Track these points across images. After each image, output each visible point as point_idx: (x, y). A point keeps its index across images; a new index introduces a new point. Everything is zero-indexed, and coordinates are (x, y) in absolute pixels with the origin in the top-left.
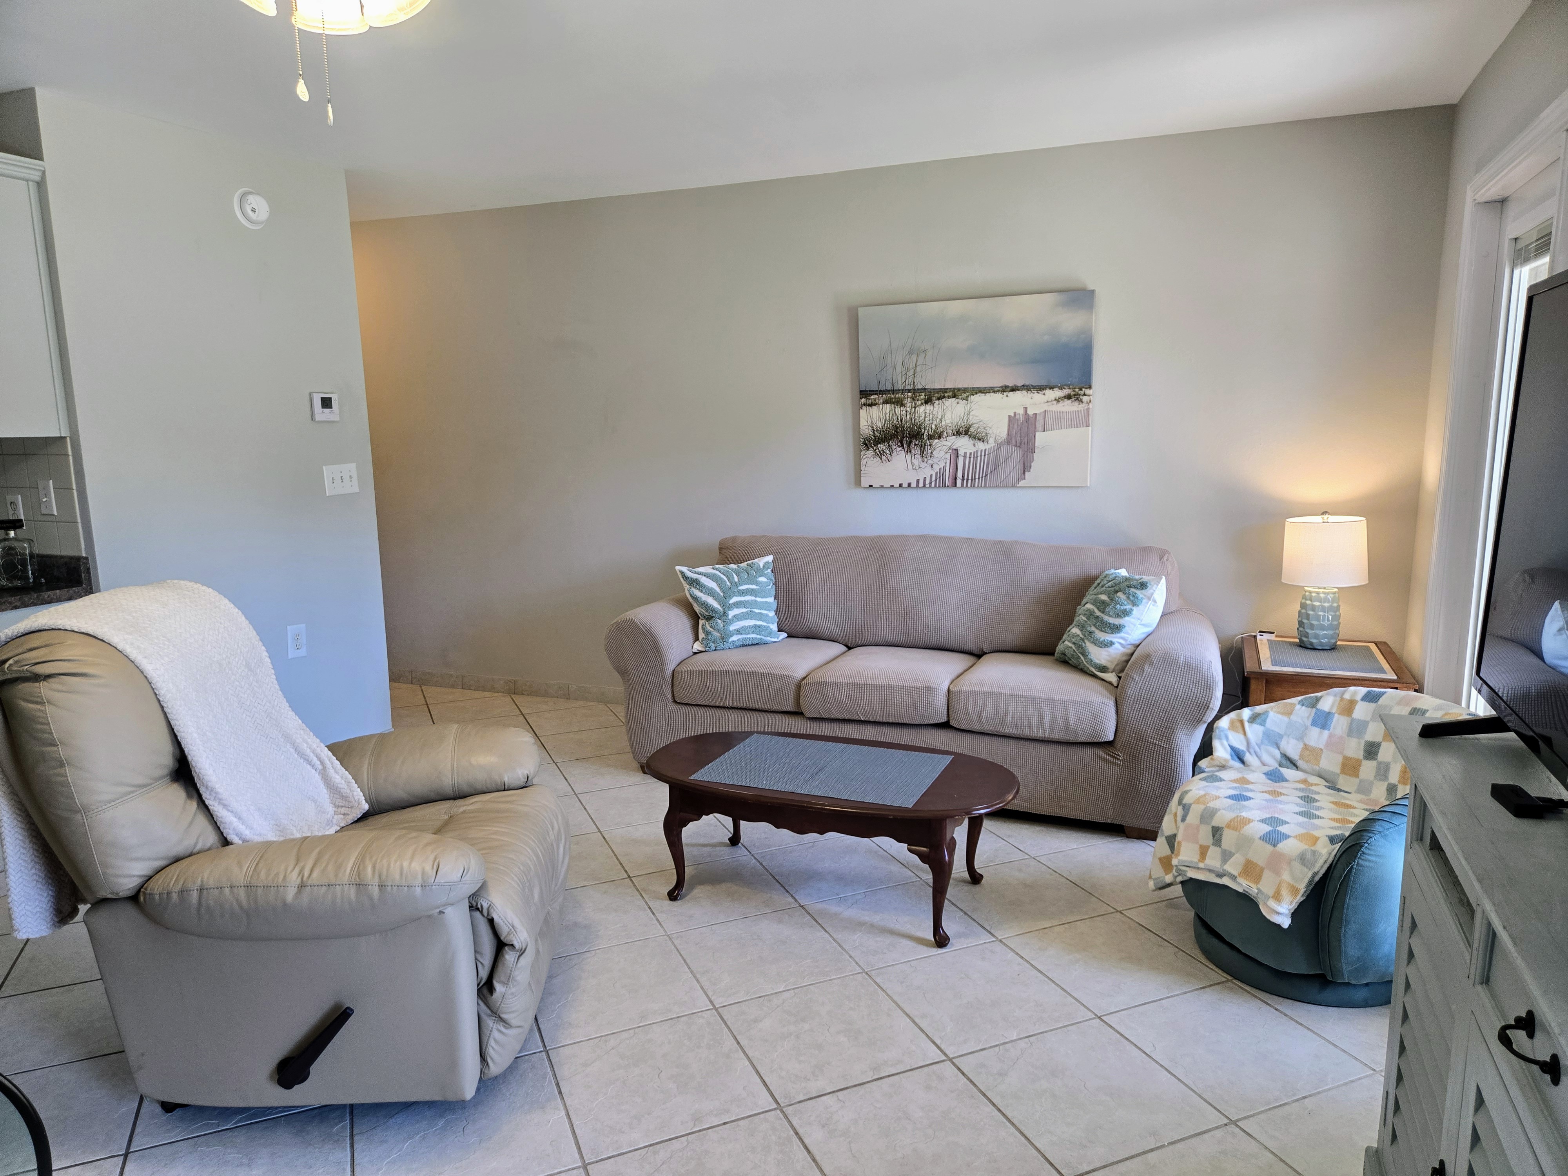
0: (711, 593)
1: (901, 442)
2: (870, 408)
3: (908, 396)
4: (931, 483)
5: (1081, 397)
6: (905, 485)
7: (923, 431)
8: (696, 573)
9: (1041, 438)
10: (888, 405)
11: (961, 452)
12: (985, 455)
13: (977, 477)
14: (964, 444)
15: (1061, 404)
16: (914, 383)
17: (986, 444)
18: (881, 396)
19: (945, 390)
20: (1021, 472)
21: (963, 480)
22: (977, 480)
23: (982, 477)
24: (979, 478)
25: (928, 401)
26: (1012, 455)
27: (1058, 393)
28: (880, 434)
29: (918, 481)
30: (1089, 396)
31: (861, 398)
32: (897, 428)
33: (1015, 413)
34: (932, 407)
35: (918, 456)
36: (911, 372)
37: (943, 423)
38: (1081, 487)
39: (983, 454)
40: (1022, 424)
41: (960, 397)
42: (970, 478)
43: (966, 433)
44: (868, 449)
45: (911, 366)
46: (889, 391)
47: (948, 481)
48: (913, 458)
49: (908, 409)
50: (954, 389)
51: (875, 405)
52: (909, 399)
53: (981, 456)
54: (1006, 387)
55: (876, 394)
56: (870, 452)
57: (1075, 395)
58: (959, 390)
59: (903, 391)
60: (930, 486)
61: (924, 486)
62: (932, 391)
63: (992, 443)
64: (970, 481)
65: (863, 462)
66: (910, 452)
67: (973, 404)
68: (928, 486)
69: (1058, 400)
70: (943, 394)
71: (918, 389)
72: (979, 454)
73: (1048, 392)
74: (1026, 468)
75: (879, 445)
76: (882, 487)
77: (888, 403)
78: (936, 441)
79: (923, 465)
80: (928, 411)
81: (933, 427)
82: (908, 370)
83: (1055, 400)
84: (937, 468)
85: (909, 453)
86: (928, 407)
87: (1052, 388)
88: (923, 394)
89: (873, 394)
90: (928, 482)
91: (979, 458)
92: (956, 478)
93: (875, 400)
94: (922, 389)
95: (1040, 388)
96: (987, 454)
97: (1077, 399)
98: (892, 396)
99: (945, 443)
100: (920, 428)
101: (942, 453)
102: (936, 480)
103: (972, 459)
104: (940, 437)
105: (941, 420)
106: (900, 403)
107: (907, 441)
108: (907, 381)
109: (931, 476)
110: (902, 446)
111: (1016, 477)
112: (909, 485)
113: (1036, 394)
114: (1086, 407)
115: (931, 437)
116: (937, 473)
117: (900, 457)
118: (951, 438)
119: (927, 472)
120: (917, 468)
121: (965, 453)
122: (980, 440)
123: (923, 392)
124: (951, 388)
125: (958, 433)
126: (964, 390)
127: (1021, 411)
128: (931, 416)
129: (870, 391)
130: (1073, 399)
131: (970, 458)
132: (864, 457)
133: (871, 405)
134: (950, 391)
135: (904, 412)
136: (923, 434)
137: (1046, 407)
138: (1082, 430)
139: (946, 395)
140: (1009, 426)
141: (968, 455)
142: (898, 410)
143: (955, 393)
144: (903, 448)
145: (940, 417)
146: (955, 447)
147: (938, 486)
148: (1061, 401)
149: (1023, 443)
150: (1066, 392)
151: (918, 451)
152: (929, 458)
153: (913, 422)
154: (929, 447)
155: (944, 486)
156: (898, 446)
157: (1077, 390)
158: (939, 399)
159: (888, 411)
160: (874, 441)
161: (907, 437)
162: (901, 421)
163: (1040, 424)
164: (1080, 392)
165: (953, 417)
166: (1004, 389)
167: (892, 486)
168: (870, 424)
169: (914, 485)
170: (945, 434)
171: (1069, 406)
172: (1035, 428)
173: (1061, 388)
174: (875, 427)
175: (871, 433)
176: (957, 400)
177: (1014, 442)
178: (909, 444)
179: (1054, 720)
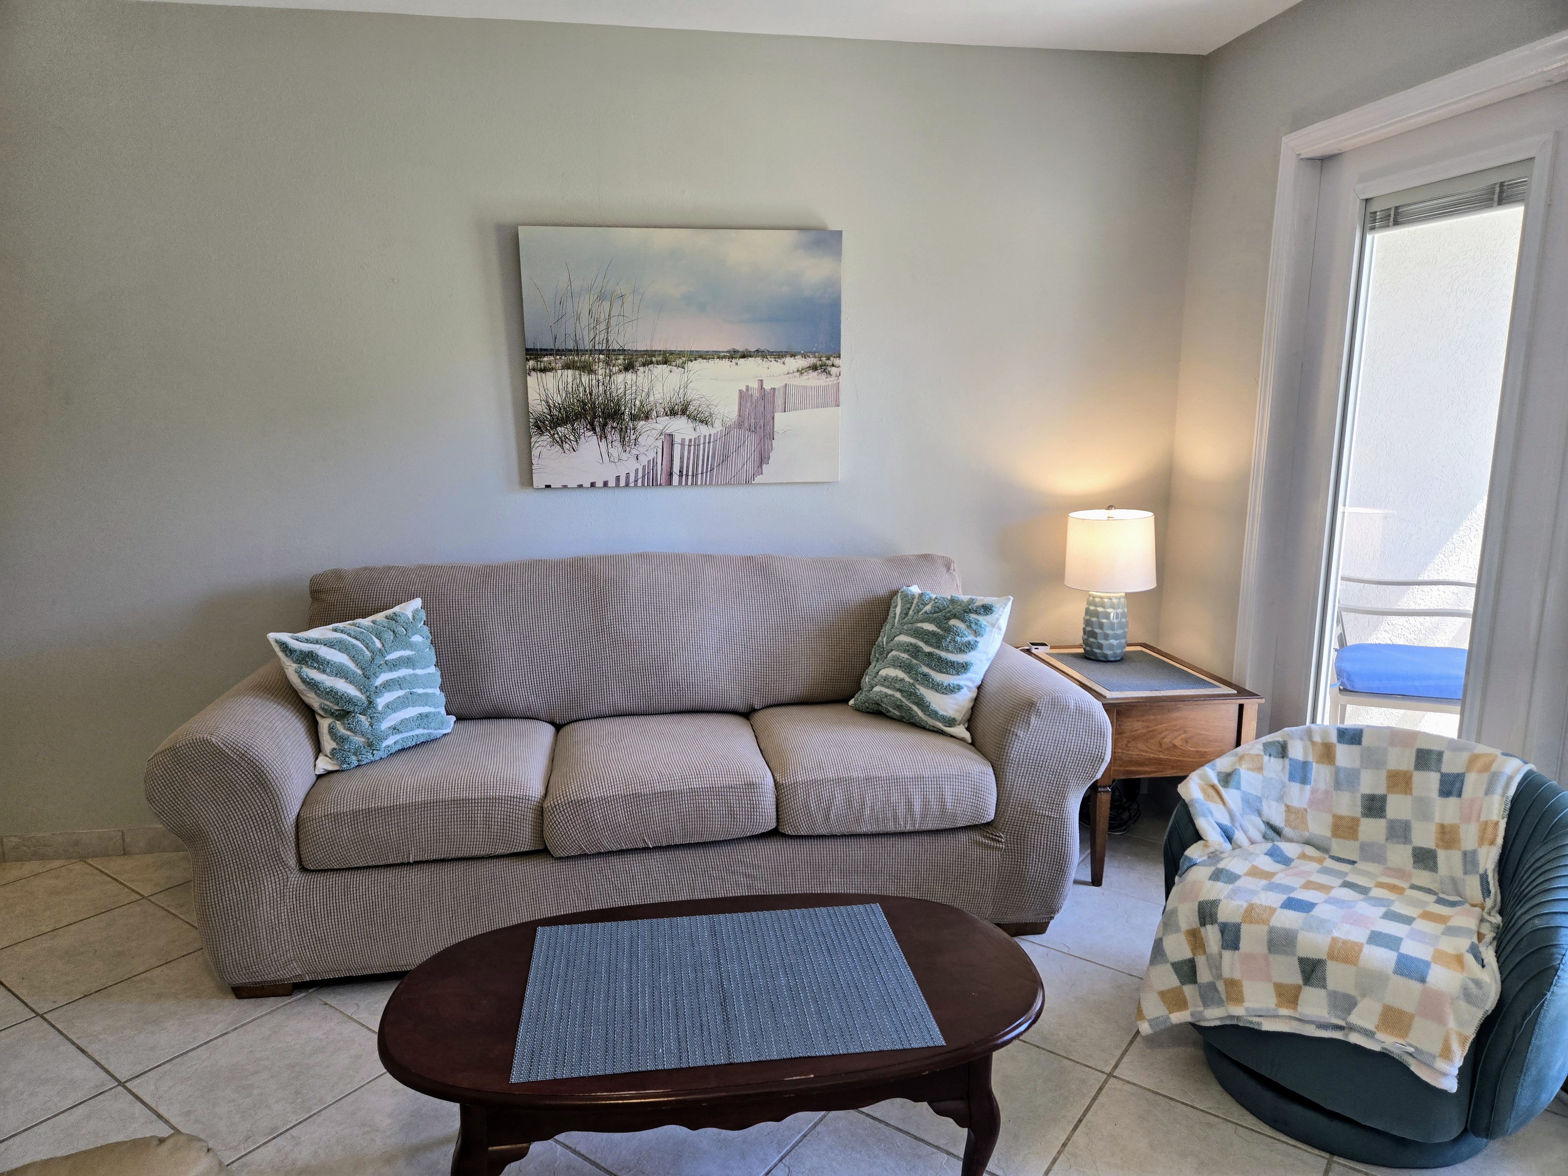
0: (340, 672)
1: (592, 424)
2: (544, 375)
3: (599, 358)
4: (636, 481)
5: (829, 368)
6: (599, 484)
7: (623, 408)
8: (307, 641)
9: (781, 420)
10: (570, 372)
11: (677, 439)
12: (709, 443)
13: (700, 472)
14: (681, 428)
15: (805, 376)
16: (607, 341)
17: (710, 427)
18: (558, 357)
19: (652, 353)
20: (756, 465)
21: (681, 476)
22: (700, 476)
23: (707, 472)
24: (702, 473)
25: (629, 367)
26: (744, 442)
27: (801, 362)
28: (560, 412)
29: (618, 478)
30: (839, 367)
31: (527, 360)
32: (585, 404)
33: (747, 387)
34: (634, 377)
35: (617, 444)
36: (603, 326)
37: (651, 399)
38: (828, 482)
39: (707, 441)
40: (757, 401)
41: (674, 364)
42: (690, 473)
43: (683, 412)
44: (542, 434)
45: (602, 317)
46: (570, 350)
47: (661, 477)
48: (610, 446)
49: (600, 377)
50: (665, 352)
51: (551, 370)
52: (601, 364)
53: (704, 443)
54: (735, 352)
55: (551, 355)
56: (546, 438)
57: (821, 366)
58: (672, 353)
59: (592, 352)
60: (636, 485)
61: (627, 485)
62: (635, 354)
63: (717, 428)
64: (690, 477)
65: (535, 452)
66: (605, 437)
67: (692, 373)
68: (632, 485)
69: (801, 372)
70: (650, 358)
71: (614, 350)
72: (702, 442)
73: (788, 360)
74: (763, 459)
75: (559, 428)
76: (565, 487)
77: (569, 368)
78: (642, 423)
79: (624, 456)
80: (629, 382)
81: (638, 403)
82: (598, 322)
83: (798, 371)
84: (644, 460)
85: (604, 440)
86: (630, 376)
87: (793, 355)
88: (622, 357)
89: (547, 355)
90: (632, 479)
91: (702, 446)
92: (671, 474)
93: (550, 364)
94: (619, 350)
95: (779, 355)
96: (712, 440)
97: (824, 371)
98: (576, 358)
99: (654, 426)
100: (618, 404)
101: (651, 440)
102: (643, 476)
103: (692, 447)
104: (647, 418)
105: (648, 395)
106: (588, 368)
107: (600, 422)
108: (597, 338)
109: (637, 470)
110: (594, 429)
111: (751, 472)
112: (606, 484)
113: (773, 362)
114: (835, 382)
115: (634, 418)
116: (644, 467)
117: (590, 444)
118: (662, 419)
119: (629, 466)
120: (616, 460)
121: (683, 440)
122: (702, 422)
123: (620, 355)
124: (660, 351)
125: (672, 413)
126: (679, 354)
127: (755, 385)
128: (634, 388)
129: (541, 350)
130: (820, 371)
131: (689, 446)
132: (537, 445)
133: (544, 370)
134: (659, 355)
135: (594, 381)
136: (623, 414)
137: (786, 380)
138: (832, 410)
139: (654, 359)
140: (740, 404)
141: (687, 443)
142: (585, 378)
143: (667, 357)
144: (595, 433)
145: (646, 390)
146: (668, 432)
147: (646, 485)
148: (805, 373)
149: (758, 426)
150: (811, 361)
151: (617, 437)
152: (633, 447)
153: (608, 396)
154: (632, 432)
155: (654, 483)
156: (587, 429)
157: (824, 359)
158: (644, 365)
159: (570, 380)
160: (550, 422)
161: (600, 417)
162: (591, 394)
163: (779, 401)
164: (828, 361)
165: (665, 391)
166: (733, 355)
167: (581, 486)
168: (544, 398)
169: (612, 483)
170: (654, 413)
171: (814, 380)
172: (774, 407)
173: (805, 356)
174: (550, 401)
175: (545, 410)
176: (669, 367)
177: (746, 424)
178: (604, 426)
179: (926, 805)
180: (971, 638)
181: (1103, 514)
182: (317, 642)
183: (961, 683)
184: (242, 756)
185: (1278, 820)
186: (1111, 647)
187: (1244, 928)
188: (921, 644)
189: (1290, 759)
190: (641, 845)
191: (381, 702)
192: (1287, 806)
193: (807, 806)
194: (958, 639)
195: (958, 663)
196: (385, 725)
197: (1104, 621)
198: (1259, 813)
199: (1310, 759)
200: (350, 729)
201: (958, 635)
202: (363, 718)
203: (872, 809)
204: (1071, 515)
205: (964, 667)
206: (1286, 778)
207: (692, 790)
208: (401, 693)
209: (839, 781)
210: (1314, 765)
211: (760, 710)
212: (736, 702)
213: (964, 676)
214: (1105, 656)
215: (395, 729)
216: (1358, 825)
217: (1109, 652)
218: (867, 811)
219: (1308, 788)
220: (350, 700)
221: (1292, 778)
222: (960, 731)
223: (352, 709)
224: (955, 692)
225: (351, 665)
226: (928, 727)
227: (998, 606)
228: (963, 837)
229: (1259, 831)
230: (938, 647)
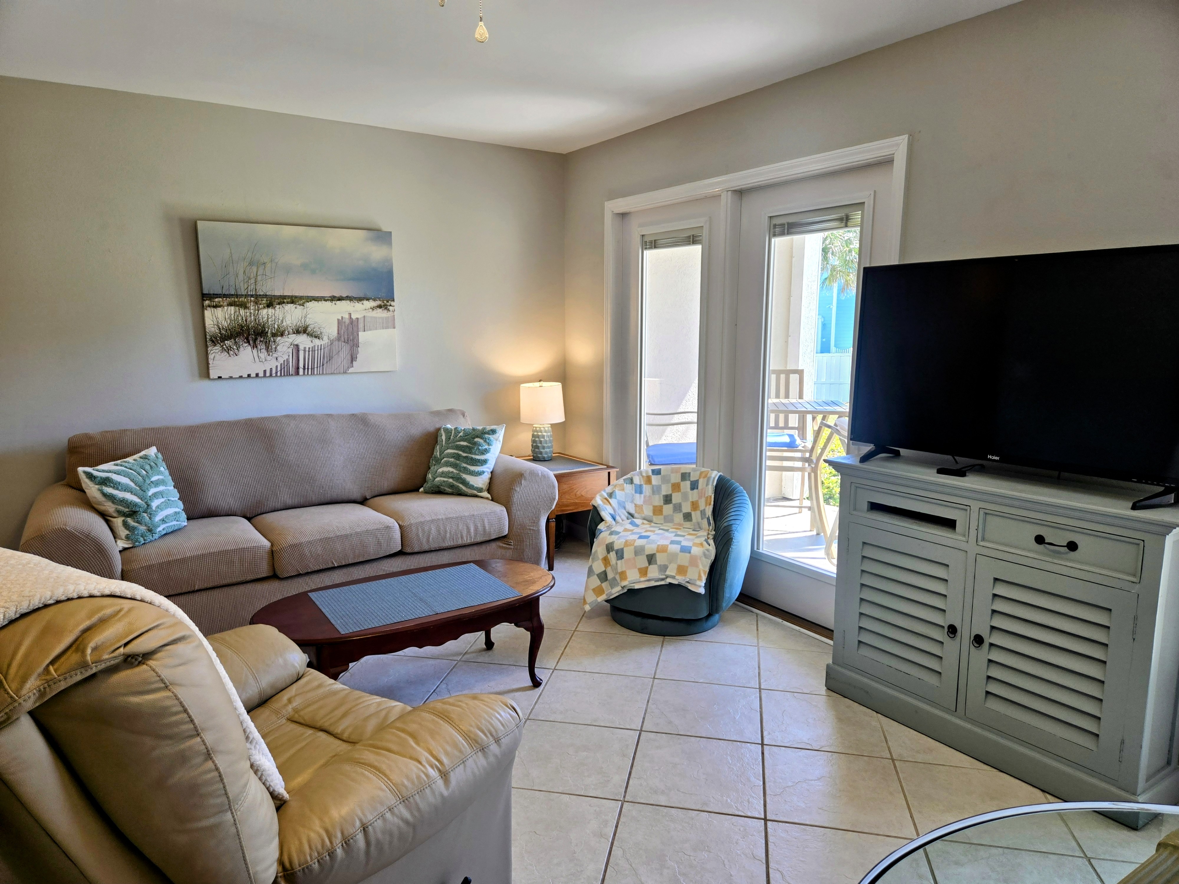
0: (127, 489)
1: (247, 339)
2: (215, 310)
3: (251, 300)
4: (276, 373)
5: (388, 307)
6: (253, 375)
7: (267, 330)
8: (104, 471)
9: (363, 336)
10: (233, 308)
11: (301, 348)
12: (321, 349)
13: (316, 366)
14: (303, 341)
15: (375, 311)
16: (256, 290)
17: (321, 340)
18: (224, 299)
19: (284, 297)
20: (349, 361)
21: (304, 369)
22: (316, 369)
23: (320, 367)
24: (317, 367)
25: (270, 305)
26: (342, 349)
27: (372, 304)
28: (226, 332)
29: (265, 371)
30: (394, 306)
31: (204, 300)
32: (243, 327)
33: (342, 318)
34: (273, 311)
35: (264, 351)
36: (253, 281)
37: (284, 324)
38: (390, 371)
39: (319, 348)
40: (348, 325)
41: (298, 303)
42: (310, 367)
43: (305, 331)
44: (215, 345)
45: (252, 276)
46: (232, 295)
47: (292, 370)
48: (259, 352)
49: (252, 311)
50: (292, 296)
51: (220, 306)
52: (252, 303)
53: (318, 350)
54: (334, 297)
55: (220, 297)
56: (218, 348)
57: (384, 306)
58: (296, 297)
59: (246, 296)
60: (276, 375)
61: (271, 375)
62: (273, 297)
63: (325, 341)
64: (310, 370)
65: (211, 357)
66: (256, 347)
67: (309, 309)
68: (274, 375)
69: (373, 309)
70: (282, 300)
71: (260, 295)
72: (316, 349)
73: (365, 302)
74: (353, 359)
75: (226, 342)
76: (231, 378)
77: (231, 305)
78: (279, 338)
79: (269, 358)
80: (270, 314)
81: (276, 326)
82: (249, 278)
83: (371, 308)
84: (281, 360)
85: (255, 349)
86: (270, 311)
87: (368, 300)
88: (265, 299)
89: (217, 297)
90: (274, 372)
91: (316, 351)
92: (298, 368)
93: (219, 303)
94: (263, 295)
95: (360, 299)
96: (322, 348)
97: (386, 308)
98: (236, 300)
99: (287, 340)
100: (264, 327)
101: (285, 348)
102: (281, 370)
103: (311, 352)
104: (282, 335)
105: (282, 321)
106: (244, 306)
107: (252, 338)
108: (249, 288)
109: (277, 367)
110: (248, 342)
111: (346, 366)
112: (257, 375)
113: (357, 303)
114: (392, 315)
115: (274, 335)
116: (281, 364)
117: (246, 352)
118: (291, 335)
119: (272, 364)
120: (264, 361)
121: (305, 348)
122: (316, 337)
123: (264, 298)
124: (289, 296)
125: (298, 332)
126: (300, 298)
127: (346, 316)
128: (273, 317)
129: (214, 294)
130: (383, 308)
131: (309, 351)
132: (212, 352)
133: (215, 307)
134: (288, 298)
135: (248, 313)
136: (267, 333)
137: (365, 313)
138: (391, 330)
139: (285, 301)
140: (338, 327)
141: (307, 349)
142: (242, 312)
143: (293, 300)
144: (250, 344)
145: (281, 319)
146: (296, 343)
147: (283, 375)
148: (375, 310)
149: (350, 339)
150: (378, 303)
151: (263, 346)
152: (274, 352)
153: (257, 322)
154: (273, 343)
155: (289, 375)
156: (245, 342)
157: (385, 302)
158: (279, 304)
159: (233, 312)
160: (220, 338)
161: (252, 335)
162: (246, 321)
163: (361, 326)
164: (387, 303)
165: (293, 319)
166: (333, 299)
167: (241, 377)
168: (215, 323)
169: (261, 374)
170: (287, 332)
171: (380, 313)
172: (358, 328)
173: (374, 300)
174: (220, 325)
175: (217, 331)
176: (295, 306)
177: (342, 339)
178: (255, 340)
179: (476, 529)
180: (486, 447)
181: (537, 384)
182: (109, 471)
183: (484, 470)
184: (88, 536)
185: (632, 511)
186: (546, 453)
187: (625, 549)
188: (461, 453)
189: (635, 484)
190: (331, 565)
191: (154, 504)
192: (635, 504)
193: (418, 535)
194: (480, 447)
195: (482, 460)
196: (157, 519)
197: (542, 439)
198: (625, 508)
199: (642, 483)
200: (138, 522)
201: (480, 446)
202: (145, 515)
203: (450, 534)
204: (521, 385)
205: (485, 462)
206: (634, 492)
207: (357, 533)
208: (163, 500)
209: (433, 521)
210: (644, 485)
211: (370, 499)
212: (356, 495)
213: (485, 466)
214: (544, 458)
215: (163, 521)
216: (662, 509)
217: (546, 456)
218: (448, 535)
219: (642, 495)
220: (136, 505)
221: (636, 492)
222: (485, 494)
223: (138, 510)
224: (482, 475)
225: (132, 484)
226: (468, 495)
227: (498, 430)
228: (494, 545)
229: (626, 516)
230: (470, 453)
